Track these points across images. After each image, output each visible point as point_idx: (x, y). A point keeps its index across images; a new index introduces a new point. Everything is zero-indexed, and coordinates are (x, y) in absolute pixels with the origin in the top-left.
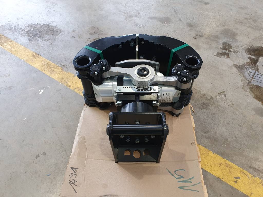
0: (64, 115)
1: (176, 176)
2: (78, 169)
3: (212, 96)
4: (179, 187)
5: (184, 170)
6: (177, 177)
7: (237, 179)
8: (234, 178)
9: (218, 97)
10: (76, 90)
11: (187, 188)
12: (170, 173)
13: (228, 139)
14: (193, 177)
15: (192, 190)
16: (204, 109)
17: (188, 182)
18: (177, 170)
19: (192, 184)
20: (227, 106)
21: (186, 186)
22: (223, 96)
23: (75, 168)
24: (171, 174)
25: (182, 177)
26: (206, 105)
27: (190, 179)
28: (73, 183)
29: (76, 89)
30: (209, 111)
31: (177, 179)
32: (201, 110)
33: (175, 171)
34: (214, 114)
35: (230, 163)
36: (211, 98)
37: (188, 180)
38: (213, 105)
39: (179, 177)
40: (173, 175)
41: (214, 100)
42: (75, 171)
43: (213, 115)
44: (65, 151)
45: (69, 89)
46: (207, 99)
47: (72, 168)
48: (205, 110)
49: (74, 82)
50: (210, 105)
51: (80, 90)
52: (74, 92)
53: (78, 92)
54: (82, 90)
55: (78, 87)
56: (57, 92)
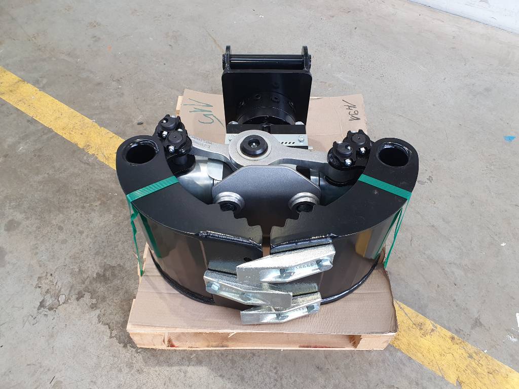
1: (213, 118)
3: (75, 302)
4: (211, 106)
5: (201, 122)
6: (211, 117)
9: (62, 298)
10: (429, 324)
11: (202, 104)
12: (220, 122)
13: (100, 204)
14: (190, 112)
15: (197, 102)
17: (198, 109)
18: (211, 123)
19: (194, 106)
20: (56, 274)
21: (202, 106)
22: (49, 302)
25: (204, 115)
26: (104, 275)
27: (194, 111)
28: (349, 107)
29: (433, 330)
30: (105, 261)
31: (212, 115)
32: (122, 264)
34: (97, 253)
36: (82, 296)
38: (88, 277)
39: (209, 116)
40: (217, 119)
41: (77, 291)
43: (101, 251)
46: (93, 294)
47: (358, 119)
48: (113, 263)
50: (95, 275)
51: (420, 326)
52: (434, 320)
53: (421, 318)
54: (414, 326)
55: (428, 337)
56: (476, 319)
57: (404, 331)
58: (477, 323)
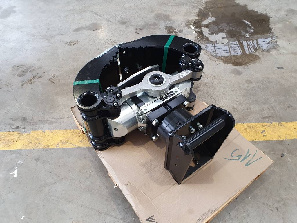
0: (71, 180)
1: (235, 158)
2: (153, 216)
4: (246, 165)
5: (236, 149)
6: (237, 158)
7: (264, 133)
8: (262, 133)
10: (60, 146)
12: (229, 159)
13: (234, 107)
14: (249, 150)
15: (256, 160)
16: (197, 93)
17: (248, 156)
18: (232, 154)
19: (252, 156)
20: (212, 80)
21: (250, 161)
23: (150, 218)
24: (231, 160)
25: (241, 156)
27: (248, 153)
29: (58, 144)
30: (202, 92)
31: (238, 160)
33: (231, 155)
35: (250, 124)
37: (246, 155)
38: (201, 85)
39: (238, 157)
40: (233, 160)
42: (153, 220)
44: (108, 215)
45: (51, 149)
47: (147, 220)
49: (49, 139)
51: (64, 143)
52: (59, 149)
53: (64, 146)
54: (67, 141)
55: (59, 141)
56: (38, 161)
57: (70, 137)
58: (37, 160)
